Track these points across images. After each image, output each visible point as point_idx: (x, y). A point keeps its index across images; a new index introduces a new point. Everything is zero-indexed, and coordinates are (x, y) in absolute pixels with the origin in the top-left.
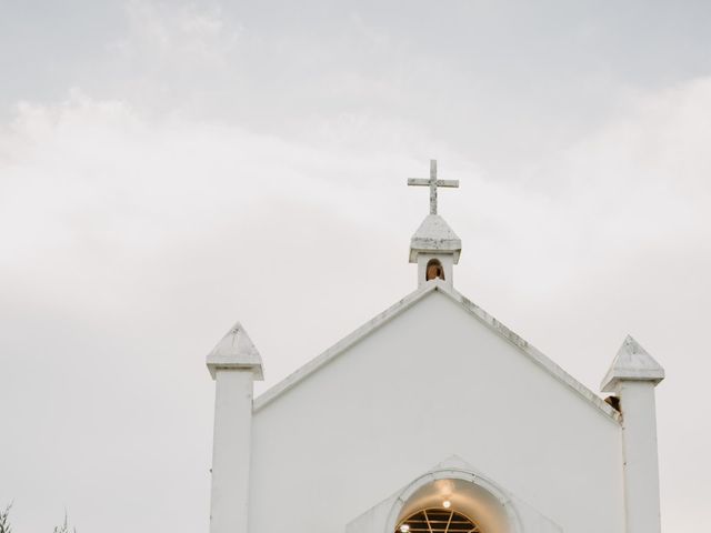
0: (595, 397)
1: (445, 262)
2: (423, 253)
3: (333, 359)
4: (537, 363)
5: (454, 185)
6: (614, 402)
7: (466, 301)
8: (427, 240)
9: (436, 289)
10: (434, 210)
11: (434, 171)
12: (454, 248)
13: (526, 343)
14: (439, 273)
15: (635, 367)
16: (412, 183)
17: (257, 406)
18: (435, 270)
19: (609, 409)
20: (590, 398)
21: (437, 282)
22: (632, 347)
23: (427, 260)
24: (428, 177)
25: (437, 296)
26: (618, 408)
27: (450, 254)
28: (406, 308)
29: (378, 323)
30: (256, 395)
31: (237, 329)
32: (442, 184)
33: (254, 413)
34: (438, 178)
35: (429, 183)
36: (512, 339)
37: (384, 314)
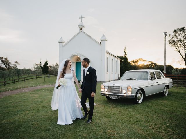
0: (98, 43)
1: (82, 28)
3: (71, 40)
4: (92, 39)
5: (84, 18)
6: (101, 43)
7: (84, 33)
8: (80, 25)
9: (81, 31)
10: (82, 21)
11: (82, 16)
13: (91, 37)
15: (103, 38)
16: (79, 18)
17: (63, 46)
18: (81, 29)
19: (100, 44)
21: (81, 30)
22: (104, 36)
23: (80, 28)
25: (81, 33)
28: (78, 34)
31: (62, 38)
32: (83, 18)
33: (63, 47)
34: (82, 17)
36: (89, 36)
37: (76, 35)
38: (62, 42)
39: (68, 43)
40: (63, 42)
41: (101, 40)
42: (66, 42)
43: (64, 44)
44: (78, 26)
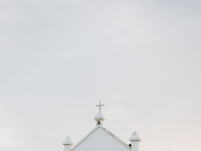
0: (126, 145)
1: (100, 121)
2: (97, 120)
3: (82, 141)
4: (116, 139)
5: (104, 105)
6: (130, 145)
7: (104, 128)
8: (97, 118)
9: (99, 127)
10: (100, 111)
11: (100, 103)
12: (101, 119)
14: (100, 124)
15: (134, 138)
16: (96, 106)
18: (99, 123)
19: (129, 147)
20: (125, 145)
22: (135, 134)
23: (97, 121)
24: (99, 104)
25: (99, 129)
26: (131, 147)
27: (101, 120)
28: (94, 131)
29: (89, 134)
30: (71, 148)
31: (68, 137)
32: (101, 105)
34: (101, 104)
35: (99, 106)
36: (112, 134)
37: (90, 132)
38: (69, 144)
39: (77, 146)
40: (71, 145)
41: (132, 141)
42: (75, 144)
43: (72, 147)
44: (94, 119)
